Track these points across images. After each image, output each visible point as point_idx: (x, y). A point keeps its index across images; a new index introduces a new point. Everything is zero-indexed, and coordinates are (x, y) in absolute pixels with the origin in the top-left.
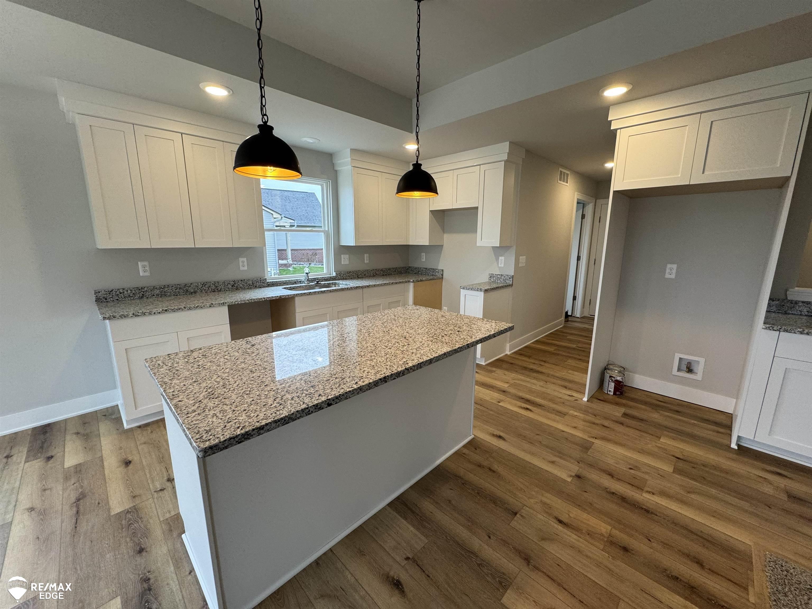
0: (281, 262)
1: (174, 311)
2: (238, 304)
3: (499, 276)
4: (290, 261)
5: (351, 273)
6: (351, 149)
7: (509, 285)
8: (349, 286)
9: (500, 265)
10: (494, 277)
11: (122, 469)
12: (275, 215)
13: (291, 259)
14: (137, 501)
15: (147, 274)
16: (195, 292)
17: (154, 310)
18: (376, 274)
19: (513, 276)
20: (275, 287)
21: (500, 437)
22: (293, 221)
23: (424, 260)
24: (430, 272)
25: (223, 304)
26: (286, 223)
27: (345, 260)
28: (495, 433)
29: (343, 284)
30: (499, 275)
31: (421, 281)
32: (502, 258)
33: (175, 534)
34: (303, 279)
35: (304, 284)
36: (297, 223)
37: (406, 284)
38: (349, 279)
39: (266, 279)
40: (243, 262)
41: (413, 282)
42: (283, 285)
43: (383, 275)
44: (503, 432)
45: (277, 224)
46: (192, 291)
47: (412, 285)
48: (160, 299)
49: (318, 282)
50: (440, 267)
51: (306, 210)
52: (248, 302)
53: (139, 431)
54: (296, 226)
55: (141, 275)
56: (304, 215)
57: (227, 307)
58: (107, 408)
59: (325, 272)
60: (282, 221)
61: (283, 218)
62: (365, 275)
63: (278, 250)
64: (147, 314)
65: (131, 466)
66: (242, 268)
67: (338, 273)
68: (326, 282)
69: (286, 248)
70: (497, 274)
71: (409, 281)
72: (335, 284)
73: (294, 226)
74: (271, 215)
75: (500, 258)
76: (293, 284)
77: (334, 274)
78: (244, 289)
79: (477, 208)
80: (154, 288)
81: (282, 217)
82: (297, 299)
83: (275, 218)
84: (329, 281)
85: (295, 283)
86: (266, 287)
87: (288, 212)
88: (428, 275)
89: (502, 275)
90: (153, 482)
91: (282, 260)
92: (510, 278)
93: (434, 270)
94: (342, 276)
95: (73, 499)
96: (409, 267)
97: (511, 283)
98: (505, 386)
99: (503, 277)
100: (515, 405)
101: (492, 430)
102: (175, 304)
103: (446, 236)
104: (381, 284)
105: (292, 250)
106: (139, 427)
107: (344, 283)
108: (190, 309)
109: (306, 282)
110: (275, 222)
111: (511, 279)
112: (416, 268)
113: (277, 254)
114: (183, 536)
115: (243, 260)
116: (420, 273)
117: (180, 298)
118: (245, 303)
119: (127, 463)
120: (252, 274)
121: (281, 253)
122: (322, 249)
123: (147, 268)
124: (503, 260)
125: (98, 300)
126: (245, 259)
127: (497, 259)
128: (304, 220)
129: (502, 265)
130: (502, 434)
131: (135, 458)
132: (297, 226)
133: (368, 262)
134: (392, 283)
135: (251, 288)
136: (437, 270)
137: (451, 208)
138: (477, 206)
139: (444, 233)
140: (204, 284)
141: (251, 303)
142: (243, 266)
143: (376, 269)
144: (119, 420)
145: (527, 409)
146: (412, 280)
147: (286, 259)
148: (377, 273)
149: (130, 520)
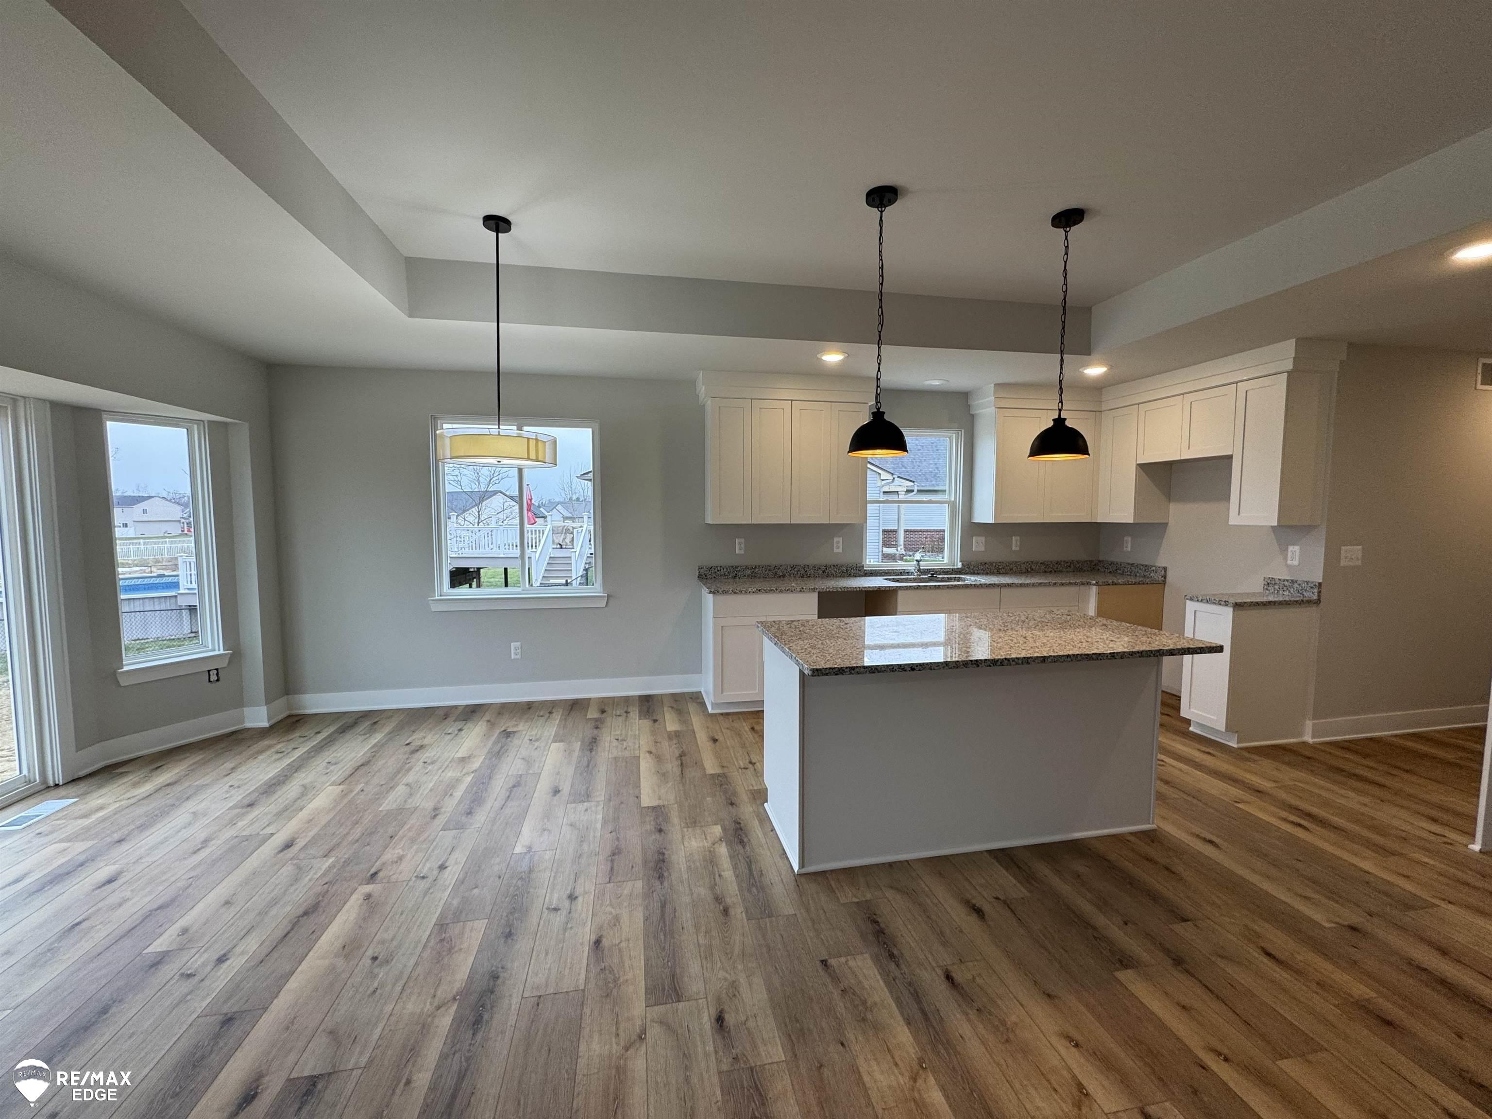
0: (887, 550)
1: (766, 592)
2: (829, 591)
3: (1286, 583)
4: (901, 550)
5: (987, 566)
6: (995, 385)
7: (1309, 602)
8: (978, 583)
9: (1289, 562)
10: (1275, 584)
11: (711, 743)
12: (884, 475)
13: (902, 547)
14: (726, 770)
15: (742, 552)
16: (784, 576)
17: (750, 589)
18: (1032, 570)
19: (1320, 584)
20: (874, 578)
21: (1211, 842)
22: (912, 484)
23: (1129, 549)
24: (1140, 571)
25: (814, 590)
26: (901, 486)
27: (978, 544)
28: (1203, 835)
29: (970, 579)
30: (1287, 581)
31: (1114, 584)
32: (1294, 550)
33: (758, 802)
34: (912, 569)
35: (912, 577)
36: (918, 486)
37: (1082, 587)
38: (983, 574)
39: (863, 566)
40: (838, 542)
41: (1097, 584)
42: (883, 576)
43: (1045, 572)
44: (1218, 836)
45: (886, 489)
46: (781, 574)
47: (1094, 590)
48: (751, 580)
49: (933, 574)
50: (1161, 562)
51: (936, 464)
52: (840, 590)
53: (721, 718)
54: (916, 491)
55: (737, 552)
56: (931, 472)
57: (817, 594)
58: (693, 692)
59: (945, 562)
60: (894, 483)
61: (896, 479)
62: (1011, 569)
63: (884, 531)
64: (743, 592)
65: (717, 743)
66: (836, 550)
67: (965, 563)
68: (945, 576)
69: (896, 528)
70: (1282, 578)
71: (1089, 584)
72: (959, 580)
73: (913, 491)
74: (877, 475)
75: (1291, 548)
76: (898, 575)
77: (960, 565)
78: (836, 577)
79: (1230, 457)
80: (747, 568)
81: (894, 478)
82: (900, 593)
83: (883, 480)
84: (951, 574)
85: (901, 574)
86: (863, 576)
87: (906, 468)
88: (1136, 576)
89: (1293, 582)
90: (737, 761)
91: (890, 547)
92: (1312, 588)
93: (1147, 568)
94: (970, 568)
95: (677, 754)
96: (1100, 561)
97: (1315, 597)
98: (1266, 785)
99: (1296, 585)
100: (1274, 815)
101: (1197, 829)
102: (765, 585)
103: (1173, 507)
104: (1033, 584)
105: (906, 531)
106: (722, 714)
107: (972, 578)
108: (781, 591)
109: (916, 574)
110: (883, 486)
111: (1316, 590)
112: (1112, 563)
113: (881, 537)
114: (766, 805)
115: (838, 541)
116: (1119, 571)
117: (768, 581)
118: (837, 591)
119: (715, 741)
120: (848, 559)
121: (889, 537)
122: (944, 531)
123: (743, 546)
124: (1297, 554)
125: (701, 577)
126: (841, 539)
127: (1284, 551)
128: (931, 481)
129: (1296, 563)
130: (1214, 839)
131: (719, 737)
132: (918, 491)
133: (1018, 549)
134: (1055, 584)
135: (844, 577)
136: (1154, 568)
137: (1178, 458)
138: (1231, 453)
139: (1170, 501)
140: (793, 567)
141: (844, 592)
142: (838, 548)
143: (1032, 562)
144: (703, 704)
145: (1300, 825)
146: (1094, 582)
147: (896, 546)
148: (1033, 567)
149: (721, 781)
